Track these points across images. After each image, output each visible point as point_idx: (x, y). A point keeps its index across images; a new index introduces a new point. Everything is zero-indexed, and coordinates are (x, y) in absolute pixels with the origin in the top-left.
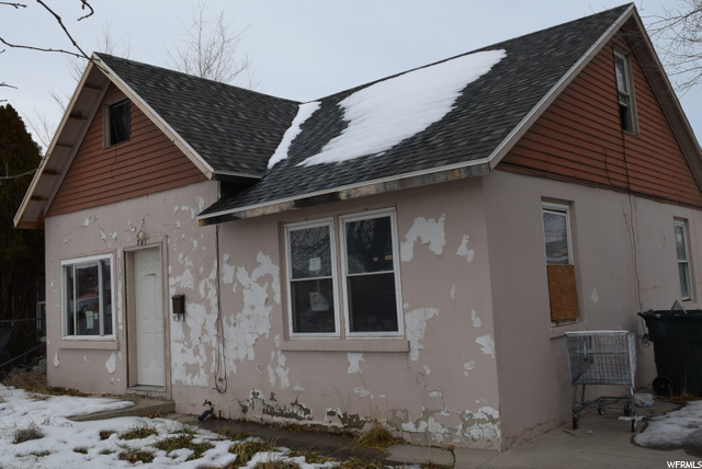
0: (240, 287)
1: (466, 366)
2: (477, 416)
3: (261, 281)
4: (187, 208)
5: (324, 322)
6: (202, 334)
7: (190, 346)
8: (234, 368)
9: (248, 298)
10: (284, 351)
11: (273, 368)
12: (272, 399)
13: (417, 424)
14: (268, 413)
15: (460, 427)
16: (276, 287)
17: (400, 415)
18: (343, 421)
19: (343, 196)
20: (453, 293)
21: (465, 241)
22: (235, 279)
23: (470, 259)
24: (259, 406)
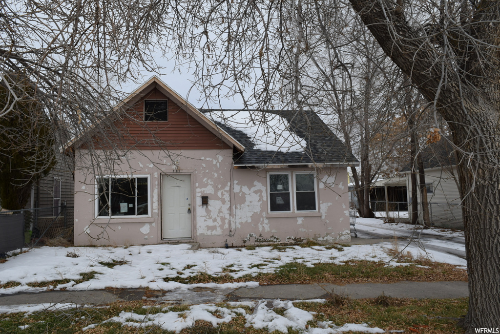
0: (244, 194)
1: (341, 219)
2: (343, 233)
3: (256, 192)
4: (211, 159)
5: (286, 207)
6: (219, 213)
7: (210, 218)
8: (239, 226)
9: (248, 198)
10: (267, 218)
11: (261, 224)
12: (260, 236)
13: (323, 238)
14: (257, 241)
15: (338, 237)
16: (264, 194)
17: (317, 236)
18: (294, 240)
19: (310, 166)
20: (337, 198)
21: (341, 184)
22: (241, 191)
23: (342, 189)
24: (253, 240)
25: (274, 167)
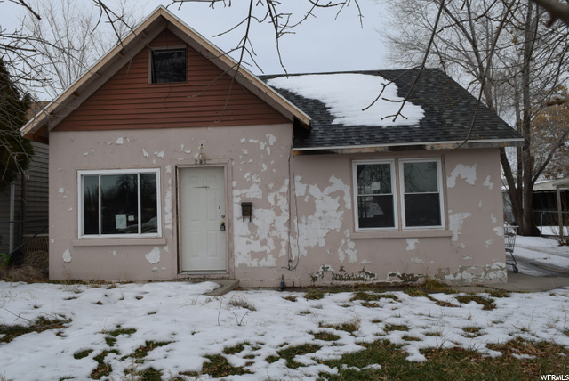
0: (312, 199)
1: (487, 242)
2: (493, 267)
3: (333, 195)
4: (256, 141)
5: (386, 219)
6: (271, 230)
7: (256, 239)
8: (305, 253)
9: (319, 206)
10: (353, 240)
11: (343, 250)
12: (341, 269)
13: (455, 275)
14: (336, 279)
15: (483, 274)
16: (347, 199)
17: (443, 271)
18: (401, 278)
19: (428, 148)
20: (480, 205)
21: (488, 178)
22: (307, 193)
23: (491, 188)
24: (328, 276)
25: (363, 151)
